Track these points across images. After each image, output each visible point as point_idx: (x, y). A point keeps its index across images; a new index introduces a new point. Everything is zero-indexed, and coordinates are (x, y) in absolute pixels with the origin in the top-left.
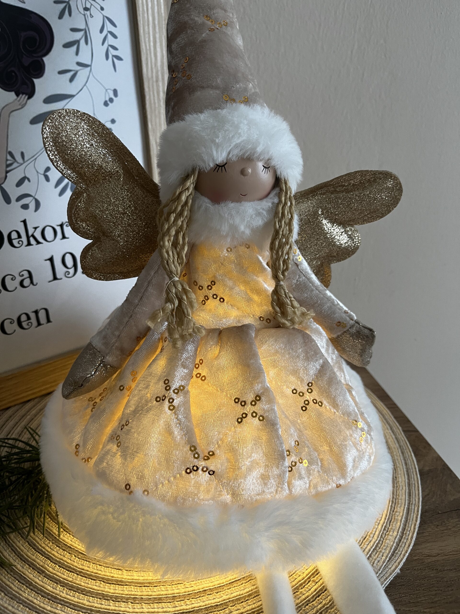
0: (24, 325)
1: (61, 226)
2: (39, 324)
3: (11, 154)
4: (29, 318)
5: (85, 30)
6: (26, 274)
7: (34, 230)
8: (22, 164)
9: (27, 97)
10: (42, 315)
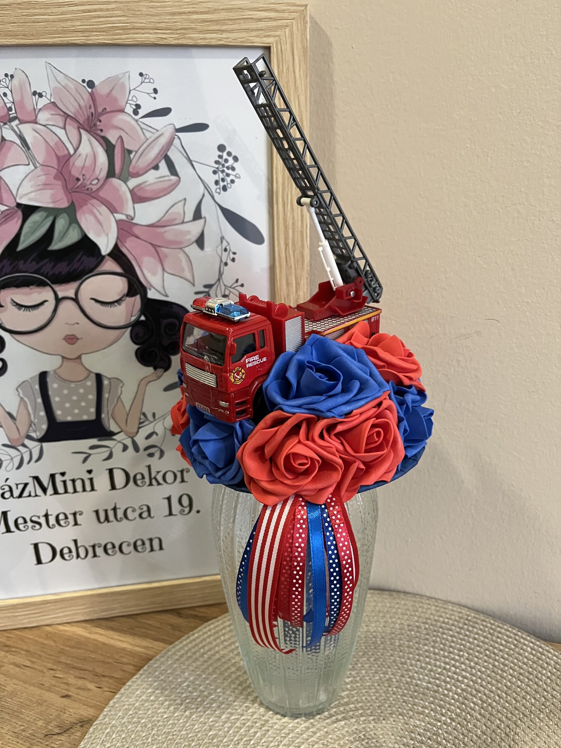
0: (139, 548)
1: (182, 472)
2: (152, 550)
3: (144, 414)
4: (143, 544)
6: (145, 508)
7: (156, 473)
8: (152, 422)
9: (163, 370)
10: (156, 543)
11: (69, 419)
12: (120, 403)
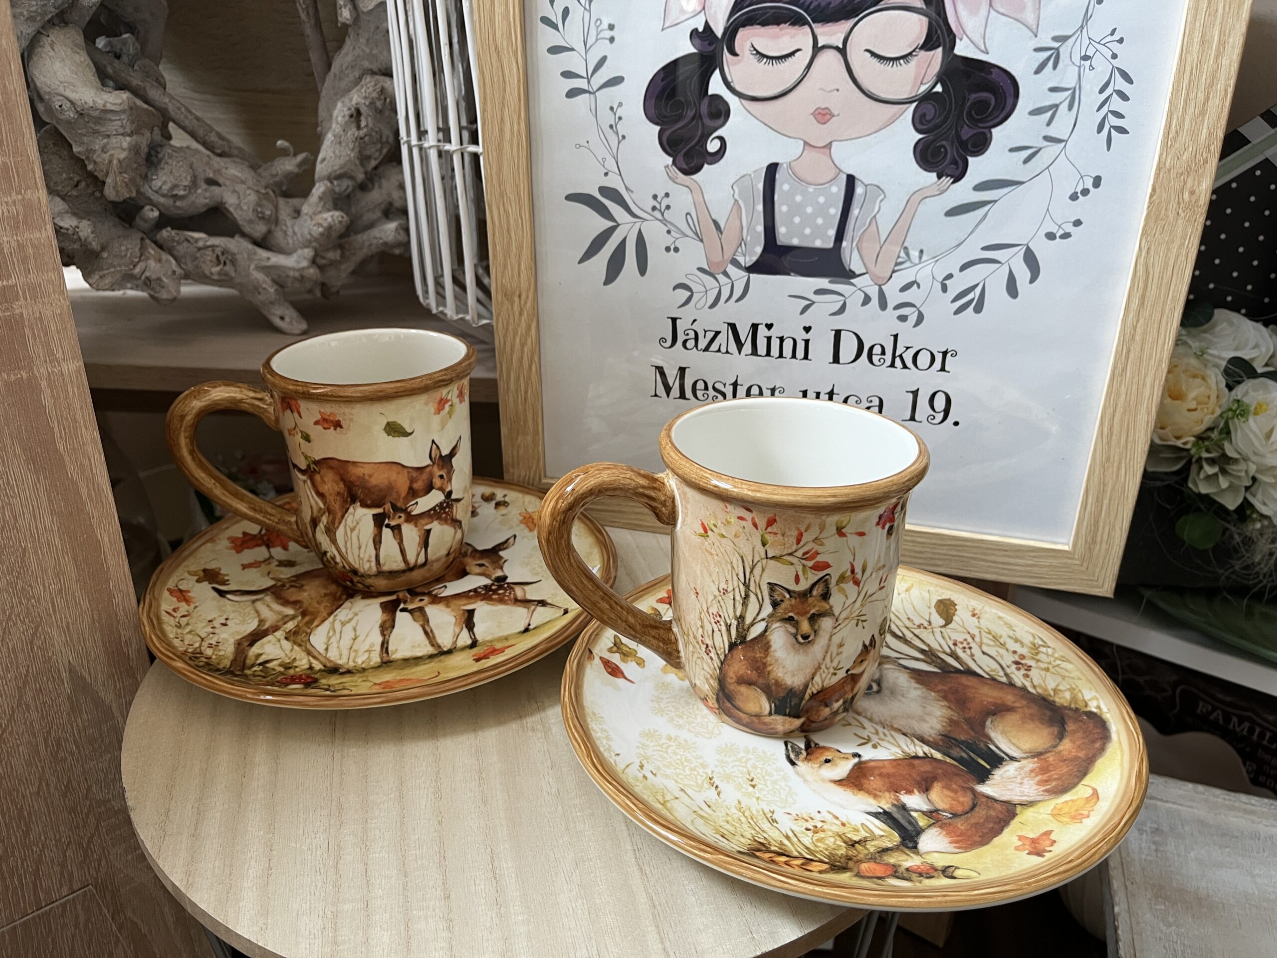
1: (945, 354)
5: (1075, 89)
6: (876, 402)
7: (903, 349)
8: (916, 265)
9: (952, 180)
11: (795, 242)
12: (873, 228)
